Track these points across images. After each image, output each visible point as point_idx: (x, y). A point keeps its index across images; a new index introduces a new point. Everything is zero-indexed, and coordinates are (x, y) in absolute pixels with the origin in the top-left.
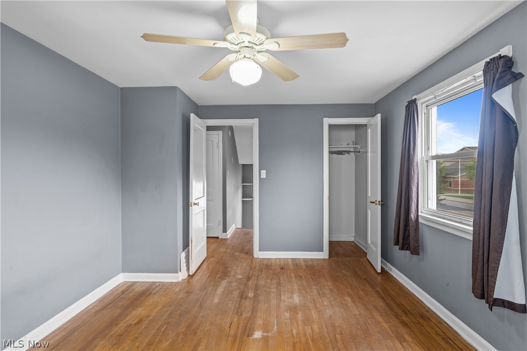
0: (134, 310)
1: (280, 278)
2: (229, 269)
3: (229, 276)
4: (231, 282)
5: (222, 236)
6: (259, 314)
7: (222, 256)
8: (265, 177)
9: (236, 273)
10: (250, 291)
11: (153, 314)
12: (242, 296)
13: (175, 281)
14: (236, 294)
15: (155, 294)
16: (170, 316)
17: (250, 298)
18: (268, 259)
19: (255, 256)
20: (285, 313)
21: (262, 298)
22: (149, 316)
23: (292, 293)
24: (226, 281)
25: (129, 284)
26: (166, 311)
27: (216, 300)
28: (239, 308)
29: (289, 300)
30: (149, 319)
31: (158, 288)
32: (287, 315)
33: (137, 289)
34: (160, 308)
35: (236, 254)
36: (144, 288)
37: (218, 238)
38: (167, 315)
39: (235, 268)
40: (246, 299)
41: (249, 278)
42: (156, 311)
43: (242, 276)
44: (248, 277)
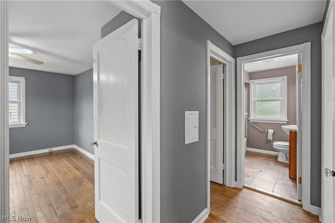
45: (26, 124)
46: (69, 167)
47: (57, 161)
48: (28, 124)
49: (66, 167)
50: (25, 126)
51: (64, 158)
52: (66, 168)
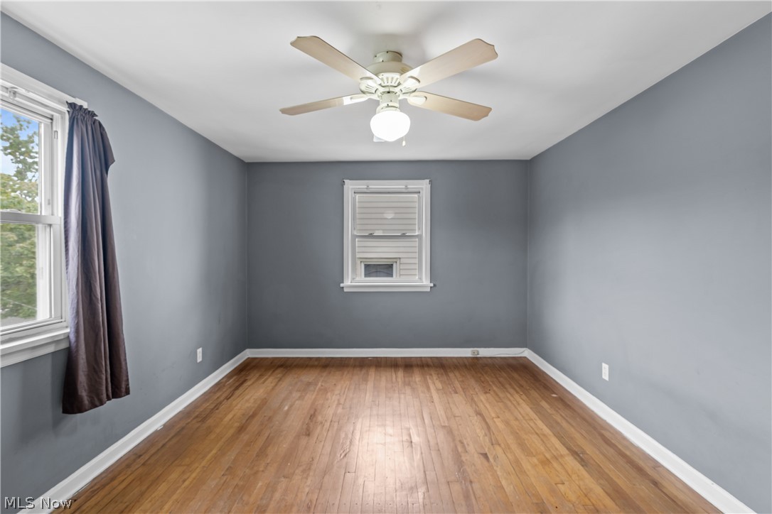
45: (432, 285)
46: (544, 435)
47: (501, 395)
48: (435, 285)
49: (537, 434)
50: (429, 290)
51: (517, 392)
52: (536, 436)
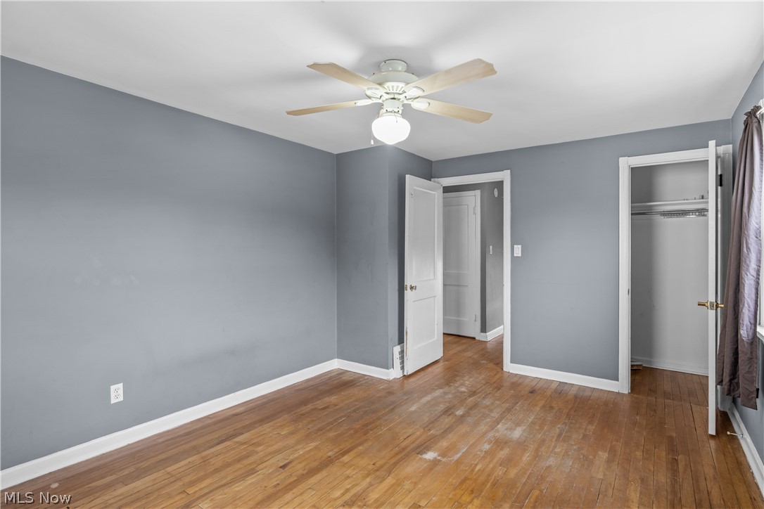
0: (328, 396)
1: (517, 403)
2: (458, 378)
3: (450, 386)
4: (445, 393)
5: (480, 336)
6: (450, 436)
7: (462, 362)
8: (520, 255)
9: (462, 385)
10: (463, 408)
11: (342, 405)
12: (448, 411)
13: (385, 378)
14: (442, 407)
15: (357, 386)
16: (355, 411)
17: (456, 415)
18: (522, 376)
19: (505, 369)
20: (486, 444)
21: (470, 420)
22: (336, 405)
23: (518, 425)
24: (442, 391)
25: (341, 371)
26: (356, 405)
27: (413, 408)
28: (432, 422)
29: (506, 431)
30: (335, 408)
31: (364, 382)
32: (487, 447)
33: (344, 378)
34: (352, 400)
35: (483, 362)
36: (352, 378)
37: (474, 338)
38: (353, 409)
39: (466, 378)
40: (449, 415)
41: (473, 394)
42: (346, 402)
43: (467, 389)
44: (475, 392)
